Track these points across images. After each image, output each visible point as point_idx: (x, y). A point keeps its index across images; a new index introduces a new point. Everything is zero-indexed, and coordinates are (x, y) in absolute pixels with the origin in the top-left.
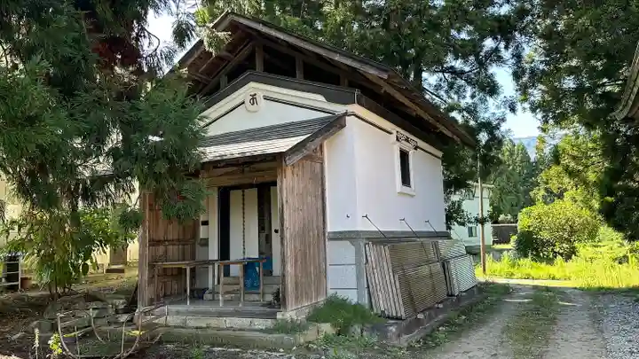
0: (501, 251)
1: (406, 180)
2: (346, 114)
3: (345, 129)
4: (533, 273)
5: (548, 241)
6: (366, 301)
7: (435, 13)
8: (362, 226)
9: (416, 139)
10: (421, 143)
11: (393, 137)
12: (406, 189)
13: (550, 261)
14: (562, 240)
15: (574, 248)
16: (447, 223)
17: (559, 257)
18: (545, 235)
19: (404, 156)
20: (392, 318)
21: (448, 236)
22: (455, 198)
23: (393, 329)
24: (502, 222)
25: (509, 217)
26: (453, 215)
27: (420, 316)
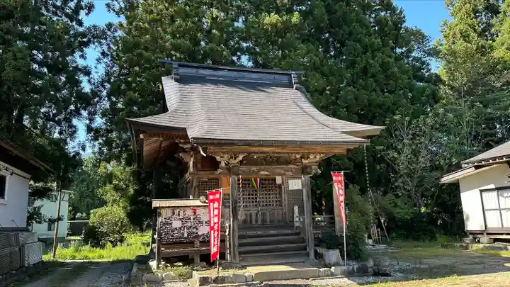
0: (70, 241)
4: (90, 255)
5: (106, 233)
7: (39, 82)
9: (12, 168)
10: (16, 170)
12: (2, 201)
13: (103, 247)
14: (114, 232)
15: (123, 237)
16: (27, 222)
17: (109, 243)
18: (104, 229)
19: (3, 179)
21: (28, 230)
22: (38, 203)
24: (78, 219)
25: (84, 215)
26: (34, 216)
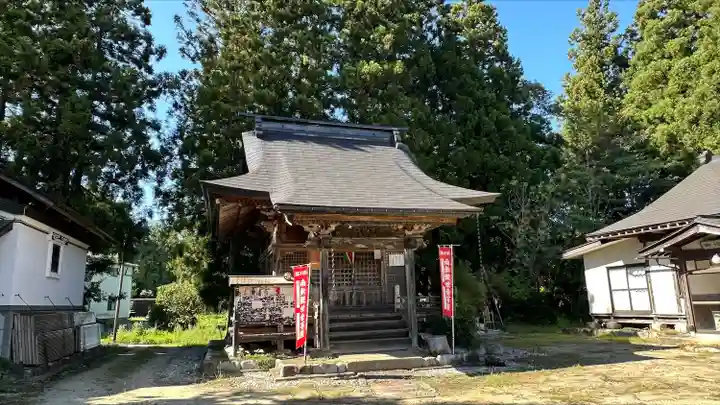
0: (133, 322)
1: (55, 267)
2: (14, 221)
3: (11, 232)
4: (157, 339)
5: (175, 314)
6: (8, 356)
7: (100, 138)
8: (13, 302)
9: (67, 236)
10: (72, 239)
11: (49, 237)
12: (54, 275)
13: (171, 330)
14: (184, 313)
15: (195, 318)
16: (84, 299)
17: (179, 326)
18: (173, 310)
19: (56, 250)
20: (29, 366)
21: (84, 310)
22: (96, 278)
23: (29, 371)
24: (144, 297)
25: (150, 292)
26: (92, 293)
27: (50, 364)
